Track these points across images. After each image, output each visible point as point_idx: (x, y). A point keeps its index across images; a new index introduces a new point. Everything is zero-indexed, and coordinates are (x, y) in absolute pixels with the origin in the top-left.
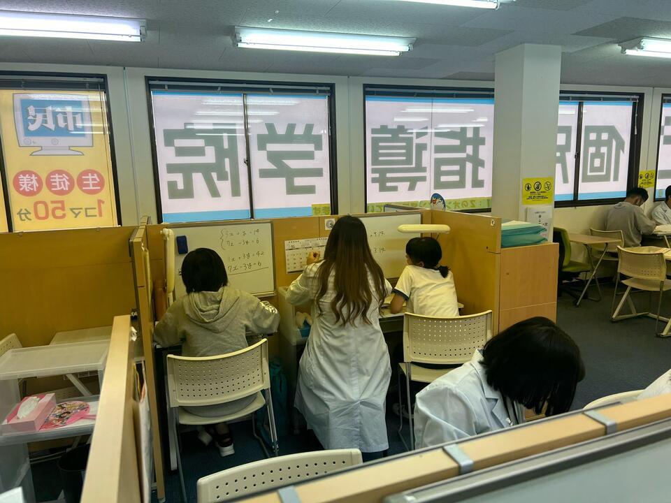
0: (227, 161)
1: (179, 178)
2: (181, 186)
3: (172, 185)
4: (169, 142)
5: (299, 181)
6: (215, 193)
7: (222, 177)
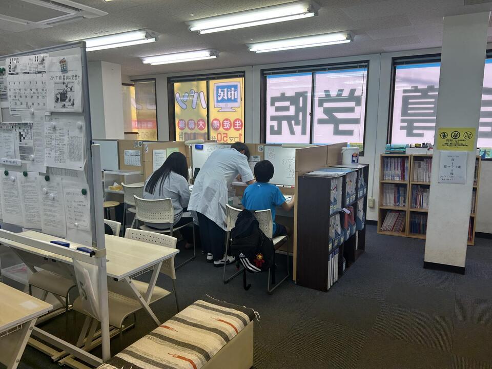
0: (301, 114)
1: (275, 123)
2: (276, 128)
3: (272, 127)
4: (272, 104)
5: (342, 127)
6: (292, 133)
7: (297, 123)
